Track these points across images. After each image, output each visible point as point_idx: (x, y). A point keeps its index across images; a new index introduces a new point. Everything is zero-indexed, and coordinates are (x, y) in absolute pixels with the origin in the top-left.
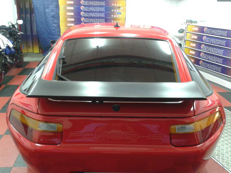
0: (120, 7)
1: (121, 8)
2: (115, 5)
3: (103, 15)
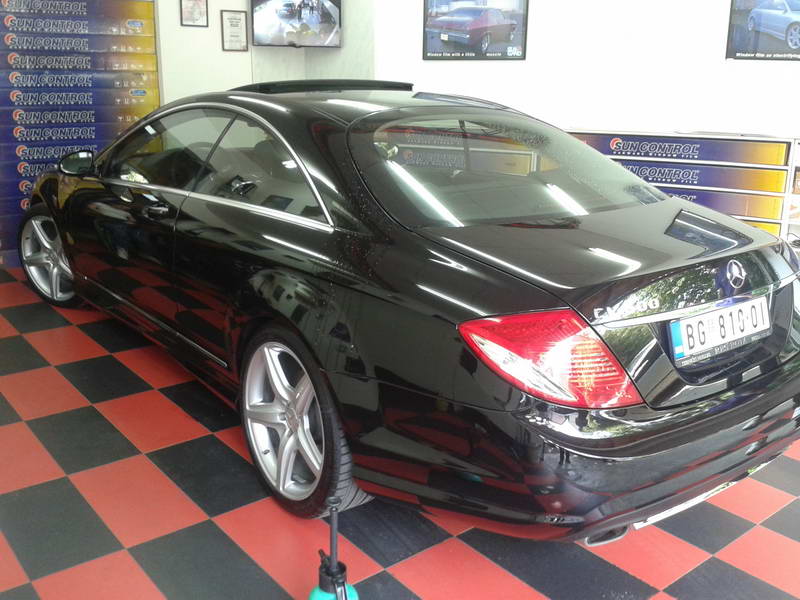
1: (145, 78)
2: (125, 68)
3: (87, 98)
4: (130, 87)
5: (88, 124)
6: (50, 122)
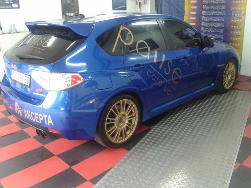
0: (241, 11)
2: (236, 9)
3: (222, 19)
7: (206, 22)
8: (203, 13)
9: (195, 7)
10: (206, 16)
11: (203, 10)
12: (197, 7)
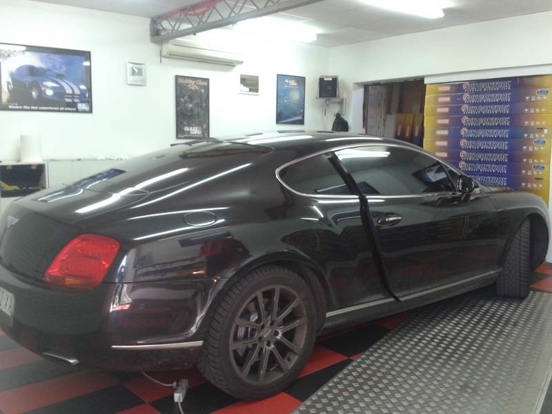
0: (542, 129)
1: (546, 131)
2: (532, 124)
3: (504, 145)
4: (535, 138)
5: (502, 163)
6: (480, 160)
7: (468, 150)
8: (463, 133)
9: (446, 121)
10: (469, 139)
11: (462, 126)
12: (450, 121)
